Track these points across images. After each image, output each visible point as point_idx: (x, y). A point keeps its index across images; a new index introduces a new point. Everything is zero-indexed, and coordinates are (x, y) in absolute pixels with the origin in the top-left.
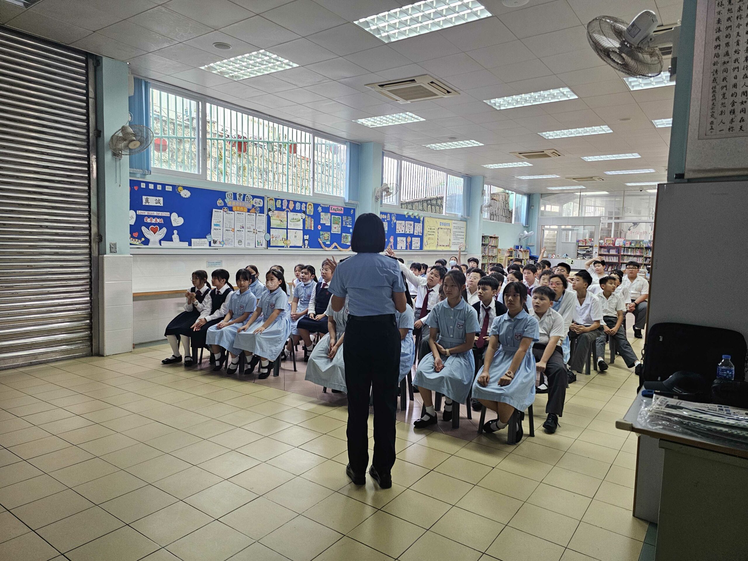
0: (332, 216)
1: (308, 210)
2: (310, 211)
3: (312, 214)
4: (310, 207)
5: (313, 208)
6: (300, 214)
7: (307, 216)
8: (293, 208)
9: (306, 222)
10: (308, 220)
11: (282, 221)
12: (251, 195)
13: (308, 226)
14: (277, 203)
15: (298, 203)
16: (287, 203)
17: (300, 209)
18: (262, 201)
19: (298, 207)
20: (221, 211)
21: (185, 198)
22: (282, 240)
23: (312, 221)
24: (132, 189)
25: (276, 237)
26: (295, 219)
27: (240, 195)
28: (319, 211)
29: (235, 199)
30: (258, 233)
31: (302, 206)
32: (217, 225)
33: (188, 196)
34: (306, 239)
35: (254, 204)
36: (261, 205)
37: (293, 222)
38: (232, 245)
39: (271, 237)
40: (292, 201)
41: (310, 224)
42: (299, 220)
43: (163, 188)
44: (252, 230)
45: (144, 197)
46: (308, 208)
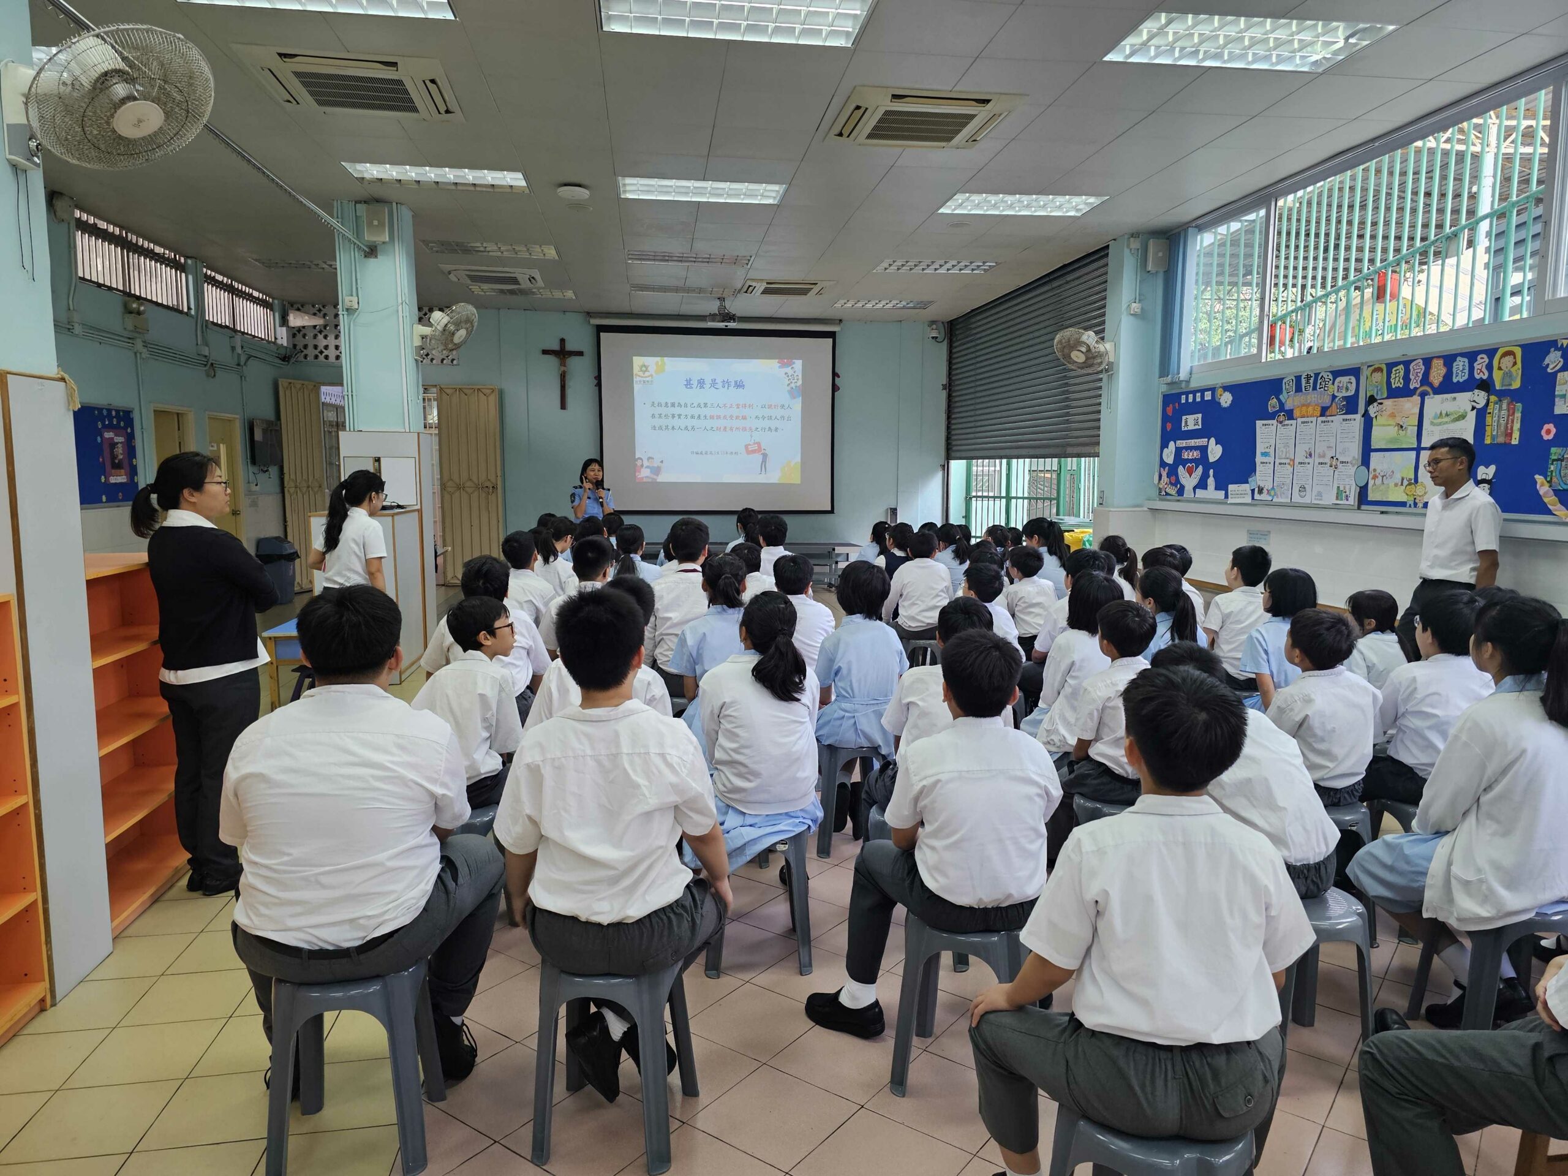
1: (1497, 376)
2: (1508, 375)
3: (1516, 384)
4: (1507, 361)
5: (1519, 364)
6: (1468, 395)
7: (1493, 398)
8: (1441, 379)
9: (1488, 419)
10: (1496, 411)
11: (1402, 427)
12: (1331, 372)
13: (1495, 433)
14: (1393, 376)
15: (1459, 358)
16: (1423, 368)
17: (1466, 376)
18: (1353, 379)
19: (1460, 374)
20: (1274, 422)
21: (1225, 408)
22: (1402, 485)
23: (1513, 413)
24: (1174, 408)
25: (1382, 474)
26: (1447, 415)
27: (1308, 377)
28: (1551, 366)
29: (1299, 389)
30: (1340, 466)
31: (1475, 364)
32: (1265, 454)
33: (1229, 402)
34: (1484, 477)
35: (1336, 394)
36: (1351, 393)
37: (1440, 424)
38: (1287, 497)
39: (1371, 476)
40: (1438, 357)
41: (1507, 423)
42: (1463, 417)
43: (1202, 396)
44: (1327, 460)
45: (1184, 418)
46: (1500, 368)
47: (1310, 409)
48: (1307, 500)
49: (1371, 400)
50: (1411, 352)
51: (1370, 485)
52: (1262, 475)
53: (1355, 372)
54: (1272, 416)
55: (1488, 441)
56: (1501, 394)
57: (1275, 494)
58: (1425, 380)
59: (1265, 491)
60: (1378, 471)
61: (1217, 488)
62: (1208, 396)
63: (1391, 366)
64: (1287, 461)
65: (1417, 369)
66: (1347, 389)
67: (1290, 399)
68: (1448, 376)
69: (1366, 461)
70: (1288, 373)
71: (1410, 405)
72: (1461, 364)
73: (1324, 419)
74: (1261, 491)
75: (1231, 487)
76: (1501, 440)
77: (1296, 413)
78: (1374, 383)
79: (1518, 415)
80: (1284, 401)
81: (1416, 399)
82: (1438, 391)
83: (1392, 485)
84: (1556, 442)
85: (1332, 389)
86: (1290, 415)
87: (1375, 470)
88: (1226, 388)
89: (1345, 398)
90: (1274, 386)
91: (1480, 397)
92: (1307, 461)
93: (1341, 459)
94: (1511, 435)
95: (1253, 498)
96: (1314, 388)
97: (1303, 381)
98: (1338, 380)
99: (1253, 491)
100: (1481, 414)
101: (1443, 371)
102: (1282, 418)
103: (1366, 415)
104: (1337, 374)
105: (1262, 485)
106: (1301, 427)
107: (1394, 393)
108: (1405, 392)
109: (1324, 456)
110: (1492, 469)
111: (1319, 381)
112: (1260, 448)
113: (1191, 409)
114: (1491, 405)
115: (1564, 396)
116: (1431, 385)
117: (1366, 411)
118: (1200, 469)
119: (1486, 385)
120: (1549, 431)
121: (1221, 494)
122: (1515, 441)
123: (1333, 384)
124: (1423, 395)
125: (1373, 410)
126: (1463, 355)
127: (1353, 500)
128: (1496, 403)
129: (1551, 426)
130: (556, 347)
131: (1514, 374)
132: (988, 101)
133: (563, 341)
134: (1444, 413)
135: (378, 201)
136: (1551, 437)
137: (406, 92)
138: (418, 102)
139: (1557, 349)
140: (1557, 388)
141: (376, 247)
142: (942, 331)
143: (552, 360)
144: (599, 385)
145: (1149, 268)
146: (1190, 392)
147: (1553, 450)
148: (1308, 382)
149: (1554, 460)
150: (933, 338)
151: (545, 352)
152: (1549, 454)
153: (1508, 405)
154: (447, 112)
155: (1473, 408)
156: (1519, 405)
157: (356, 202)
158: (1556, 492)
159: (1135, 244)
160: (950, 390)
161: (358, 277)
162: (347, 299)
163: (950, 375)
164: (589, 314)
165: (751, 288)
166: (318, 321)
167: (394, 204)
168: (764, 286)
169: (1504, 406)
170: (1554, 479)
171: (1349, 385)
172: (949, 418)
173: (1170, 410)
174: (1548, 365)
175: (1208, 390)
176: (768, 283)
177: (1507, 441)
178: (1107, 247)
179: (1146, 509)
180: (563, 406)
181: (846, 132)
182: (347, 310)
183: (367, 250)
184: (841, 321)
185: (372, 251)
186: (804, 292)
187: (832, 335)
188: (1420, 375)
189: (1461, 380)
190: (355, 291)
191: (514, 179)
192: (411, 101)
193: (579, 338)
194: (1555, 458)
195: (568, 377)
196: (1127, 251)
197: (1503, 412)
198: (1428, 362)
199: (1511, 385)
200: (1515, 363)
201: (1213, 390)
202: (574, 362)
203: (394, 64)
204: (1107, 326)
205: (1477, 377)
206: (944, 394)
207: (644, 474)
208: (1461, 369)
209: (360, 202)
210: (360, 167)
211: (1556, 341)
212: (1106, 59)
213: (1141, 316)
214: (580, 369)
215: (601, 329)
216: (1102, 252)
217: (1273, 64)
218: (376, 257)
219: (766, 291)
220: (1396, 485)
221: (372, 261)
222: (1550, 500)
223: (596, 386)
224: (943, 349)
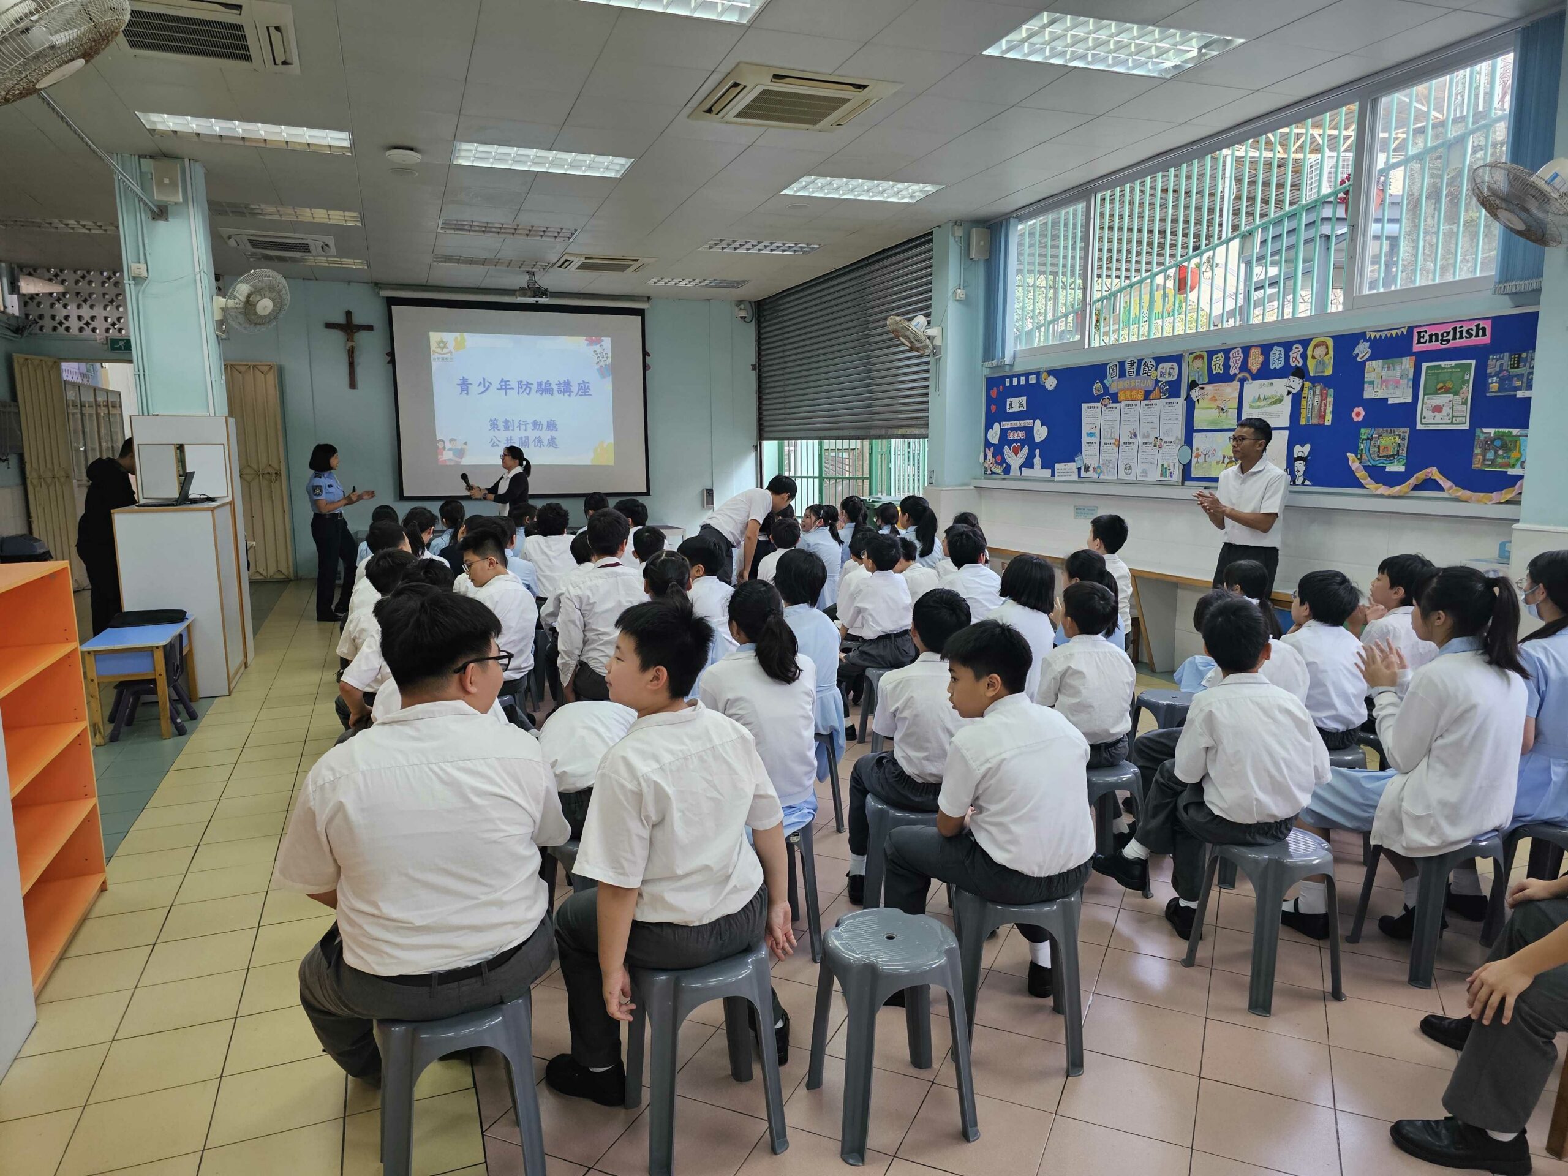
0: (1425, 365)
1: (1311, 364)
2: (1322, 363)
3: (1329, 371)
4: (1320, 352)
5: (1331, 353)
6: (1284, 381)
7: (1307, 384)
8: (1259, 366)
9: (1303, 402)
10: (1310, 396)
11: (1223, 409)
12: (1154, 358)
13: (1309, 415)
14: (1213, 363)
15: (1275, 348)
16: (1242, 356)
17: (1282, 364)
18: (1175, 366)
19: (1277, 362)
20: (1099, 405)
21: (1053, 391)
22: (1223, 462)
23: (1326, 398)
24: (998, 391)
25: (1205, 452)
26: (1265, 399)
27: (1132, 363)
28: (1360, 356)
29: (1122, 374)
30: (1164, 445)
31: (1291, 353)
32: (1090, 435)
33: (1054, 385)
34: (1300, 455)
35: (1159, 379)
36: (1174, 378)
37: (1259, 407)
38: (1113, 475)
39: (1194, 455)
40: (1256, 346)
41: (1321, 407)
42: (1280, 400)
43: (1027, 380)
44: (1151, 440)
45: (1009, 400)
46: (1313, 357)
47: (1134, 393)
48: (1132, 477)
49: (1193, 385)
50: (1230, 342)
51: (1193, 463)
52: (1089, 454)
53: (1177, 359)
54: (1097, 399)
55: (1303, 422)
56: (1314, 381)
57: (1102, 472)
58: (1244, 367)
59: (1091, 469)
60: (1201, 450)
61: (1043, 467)
62: (1033, 379)
63: (1211, 354)
64: (1113, 441)
65: (1237, 357)
66: (1170, 374)
67: (1113, 383)
68: (1266, 363)
69: (1188, 441)
70: (1113, 358)
71: (1230, 390)
72: (1277, 353)
73: (1147, 402)
74: (1087, 469)
75: (1057, 466)
76: (1315, 421)
77: (1121, 396)
78: (1195, 369)
79: (1330, 399)
80: (1108, 385)
81: (1236, 384)
82: (1255, 377)
83: (1214, 463)
84: (1365, 423)
85: (1155, 374)
86: (1115, 398)
87: (1198, 449)
88: (1051, 373)
89: (1168, 383)
90: (1098, 371)
91: (1296, 383)
92: (1132, 441)
93: (1165, 439)
94: (1324, 417)
95: (1079, 476)
96: (1138, 374)
97: (1127, 367)
98: (1161, 366)
99: (1079, 469)
100: (1297, 399)
101: (1261, 359)
102: (1106, 402)
103: (1188, 398)
104: (1159, 360)
105: (1088, 463)
106: (1125, 410)
107: (1214, 379)
108: (1225, 377)
109: (1148, 436)
110: (1307, 448)
111: (1142, 367)
112: (1086, 429)
113: (1016, 392)
114: (1306, 390)
115: (1372, 383)
116: (1249, 371)
117: (1189, 395)
118: (1026, 449)
119: (1301, 373)
120: (1358, 414)
121: (1047, 473)
122: (1328, 423)
123: (1156, 370)
124: (1242, 381)
125: (1194, 394)
126: (1279, 344)
127: (1177, 477)
128: (1311, 389)
129: (1360, 409)
130: (341, 320)
131: (1327, 362)
132: (865, 87)
133: (349, 314)
134: (1262, 397)
135: (166, 156)
136: (1360, 418)
137: (244, 38)
138: (254, 52)
139: (1365, 340)
140: (1366, 375)
141: (166, 207)
142: (750, 312)
143: (337, 336)
144: (392, 361)
145: (973, 255)
146: (1015, 376)
147: (1363, 430)
148: (1131, 367)
149: (1363, 439)
150: (741, 317)
151: (329, 326)
152: (1359, 434)
153: (1321, 391)
154: (284, 63)
155: (1289, 393)
156: (1331, 391)
157: (140, 157)
158: (1366, 468)
159: (959, 232)
160: (760, 370)
161: (146, 242)
162: (134, 266)
163: (759, 355)
164: (377, 285)
165: (567, 263)
166: (56, 289)
167: (187, 161)
168: (583, 260)
169: (1318, 391)
170: (1364, 457)
171: (1171, 371)
172: (760, 399)
173: (994, 393)
174: (1358, 354)
175: (1032, 374)
176: (586, 258)
177: (1321, 423)
178: (931, 233)
179: (972, 487)
180: (353, 385)
181: (715, 109)
182: (134, 278)
183: (155, 209)
184: (649, 298)
185: (161, 213)
186: (623, 268)
187: (640, 312)
188: (1239, 362)
189: (1278, 368)
190: (142, 257)
191: (338, 139)
192: (246, 48)
193: (367, 311)
194: (1365, 437)
195: (356, 354)
196: (951, 240)
197: (1316, 397)
198: (1246, 350)
199: (1323, 372)
200: (1327, 353)
201: (1038, 374)
202: (362, 337)
203: (239, 7)
204: (932, 310)
205: (1293, 365)
206: (753, 375)
207: (447, 456)
208: (1277, 357)
209: (145, 157)
210: (154, 117)
211: (1364, 334)
212: (985, 53)
213: (965, 302)
214: (370, 345)
215: (391, 302)
216: (926, 238)
217: (1129, 68)
218: (167, 220)
219: (583, 267)
220: (1218, 463)
221: (161, 224)
222: (1361, 474)
223: (389, 363)
224: (751, 330)
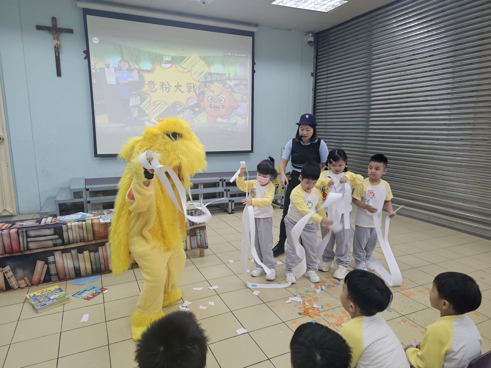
130: (48, 23)
133: (54, 19)
142: (313, 38)
143: (46, 36)
144: (88, 57)
150: (308, 42)
151: (39, 27)
160: (316, 77)
163: (316, 67)
180: (59, 74)
184: (256, 25)
187: (251, 34)
193: (68, 18)
195: (61, 50)
202: (65, 38)
214: (71, 45)
215: (86, 12)
223: (85, 58)
224: (311, 52)
